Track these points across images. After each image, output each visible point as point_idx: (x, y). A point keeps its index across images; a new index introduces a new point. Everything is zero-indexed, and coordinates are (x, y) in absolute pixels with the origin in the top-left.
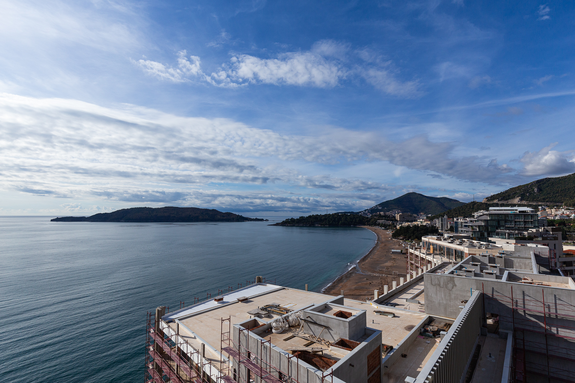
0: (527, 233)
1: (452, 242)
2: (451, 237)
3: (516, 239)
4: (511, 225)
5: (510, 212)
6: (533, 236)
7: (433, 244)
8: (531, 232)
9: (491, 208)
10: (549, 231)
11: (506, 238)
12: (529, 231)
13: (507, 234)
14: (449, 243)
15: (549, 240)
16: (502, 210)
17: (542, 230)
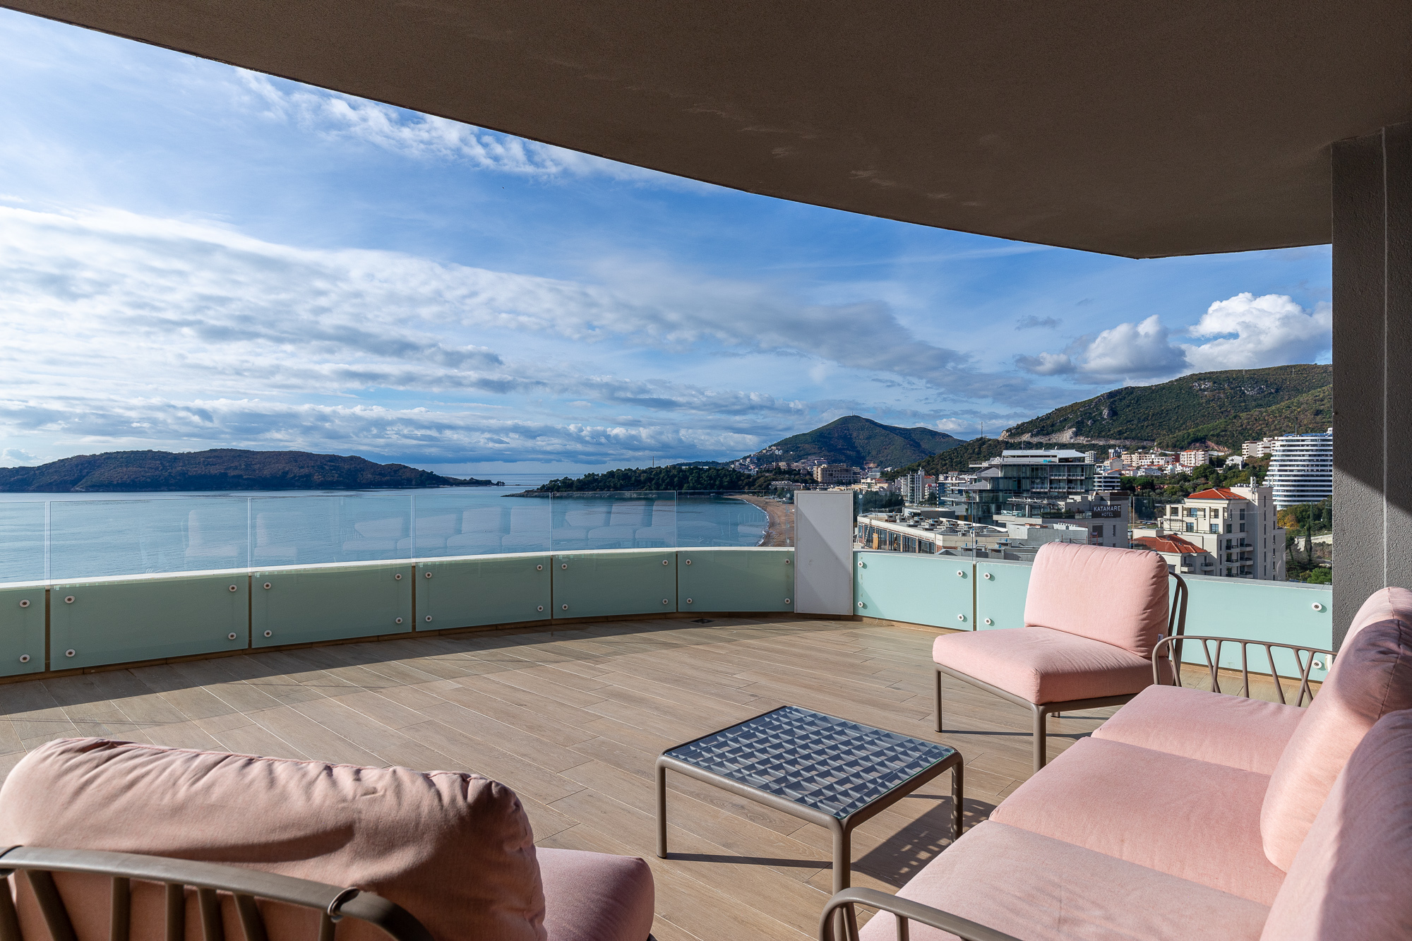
0: (1064, 503)
1: (917, 524)
2: (916, 514)
3: (1043, 517)
4: (1042, 488)
5: (1041, 461)
6: (1075, 509)
7: (880, 531)
8: (1072, 501)
9: (1005, 453)
10: (1105, 500)
11: (1024, 516)
12: (1068, 501)
13: (1027, 506)
14: (910, 526)
15: (1104, 517)
16: (1028, 456)
17: (1093, 497)
